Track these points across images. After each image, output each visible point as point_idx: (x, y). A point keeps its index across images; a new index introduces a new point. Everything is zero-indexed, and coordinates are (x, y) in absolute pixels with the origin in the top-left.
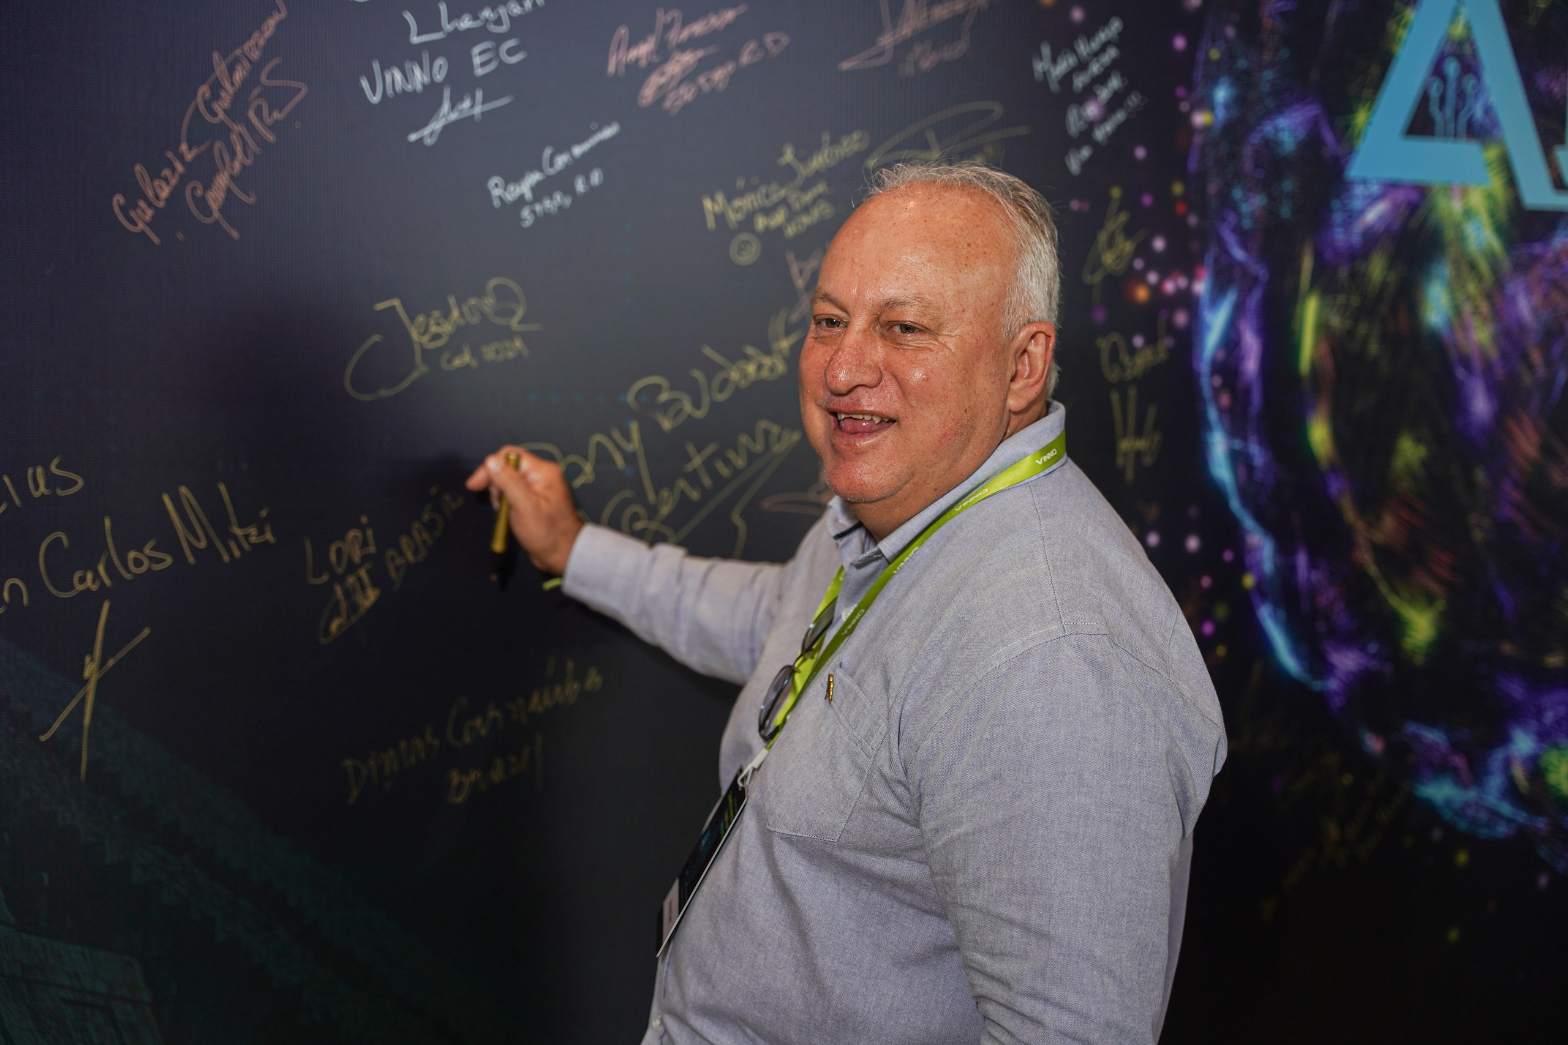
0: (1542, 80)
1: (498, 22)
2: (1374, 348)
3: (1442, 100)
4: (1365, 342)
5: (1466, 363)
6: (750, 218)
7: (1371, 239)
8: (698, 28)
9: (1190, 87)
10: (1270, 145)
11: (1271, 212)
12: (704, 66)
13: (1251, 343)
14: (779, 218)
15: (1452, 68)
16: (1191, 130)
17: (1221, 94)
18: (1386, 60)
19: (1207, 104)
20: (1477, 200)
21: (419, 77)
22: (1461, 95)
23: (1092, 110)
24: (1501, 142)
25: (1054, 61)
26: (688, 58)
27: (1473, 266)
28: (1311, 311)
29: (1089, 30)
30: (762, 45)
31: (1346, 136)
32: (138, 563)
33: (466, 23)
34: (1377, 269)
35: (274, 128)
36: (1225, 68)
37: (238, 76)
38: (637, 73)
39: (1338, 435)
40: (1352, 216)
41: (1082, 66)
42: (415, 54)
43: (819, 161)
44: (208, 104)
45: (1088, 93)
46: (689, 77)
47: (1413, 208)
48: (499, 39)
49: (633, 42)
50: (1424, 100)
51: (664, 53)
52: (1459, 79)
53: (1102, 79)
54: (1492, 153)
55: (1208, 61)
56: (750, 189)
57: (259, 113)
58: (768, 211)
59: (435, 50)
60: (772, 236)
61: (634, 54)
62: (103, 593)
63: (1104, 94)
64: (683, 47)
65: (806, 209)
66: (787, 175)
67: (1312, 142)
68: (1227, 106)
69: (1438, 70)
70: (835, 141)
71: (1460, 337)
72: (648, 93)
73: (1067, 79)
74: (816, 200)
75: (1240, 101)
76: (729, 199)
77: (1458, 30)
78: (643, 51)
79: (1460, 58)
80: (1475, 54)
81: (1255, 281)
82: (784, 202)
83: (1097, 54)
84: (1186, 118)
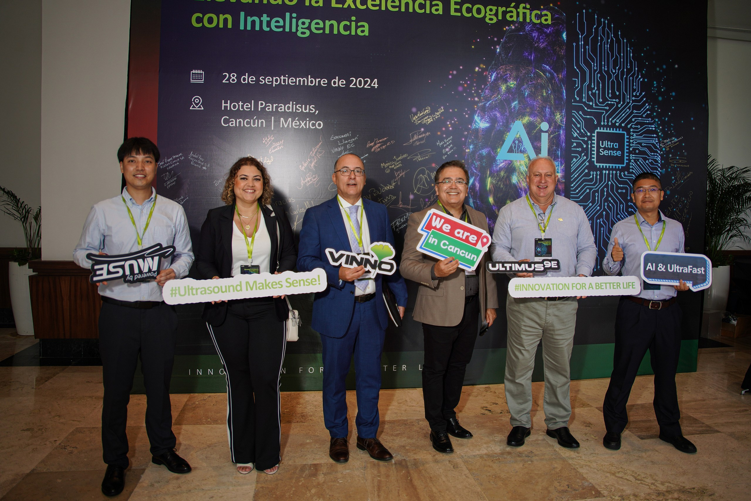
0: (535, 144)
1: (351, 141)
2: (502, 186)
3: (515, 147)
4: (500, 185)
5: (521, 190)
6: (388, 166)
7: (501, 169)
8: (380, 141)
9: (465, 146)
10: (481, 155)
11: (481, 165)
12: (381, 146)
13: (477, 185)
14: (393, 166)
15: (517, 142)
16: (466, 152)
17: (471, 147)
18: (504, 141)
19: (469, 148)
20: (522, 162)
21: (340, 149)
22: (519, 146)
23: (447, 150)
24: (527, 153)
25: (440, 143)
26: (379, 145)
27: (522, 173)
28: (489, 180)
29: (446, 138)
30: (391, 142)
31: (496, 153)
32: (301, 211)
33: (346, 142)
34: (502, 173)
35: (320, 157)
36: (472, 143)
37: (316, 150)
38: (371, 147)
39: (494, 200)
40: (497, 165)
41: (445, 143)
42: (339, 146)
43: (399, 158)
44: (312, 154)
45: (447, 147)
46: (379, 147)
47: (509, 164)
48: (351, 144)
49: (371, 143)
50: (511, 147)
51: (375, 144)
52: (518, 144)
53: (449, 145)
54: (526, 155)
55: (469, 142)
56: (388, 162)
57: (318, 154)
58: (391, 165)
59: (342, 146)
60: (392, 169)
61: (371, 145)
62: (297, 214)
63: (449, 147)
64: (378, 143)
65: (398, 165)
66: (394, 160)
67: (489, 154)
68: (472, 149)
69: (514, 142)
70: (402, 155)
71: (520, 185)
72: (373, 150)
73: (443, 145)
74: (399, 164)
75: (475, 147)
76: (385, 164)
77: (518, 136)
78: (372, 144)
79: (519, 140)
80: (521, 140)
81: (478, 175)
82: (394, 164)
83: (448, 141)
84: (465, 151)
